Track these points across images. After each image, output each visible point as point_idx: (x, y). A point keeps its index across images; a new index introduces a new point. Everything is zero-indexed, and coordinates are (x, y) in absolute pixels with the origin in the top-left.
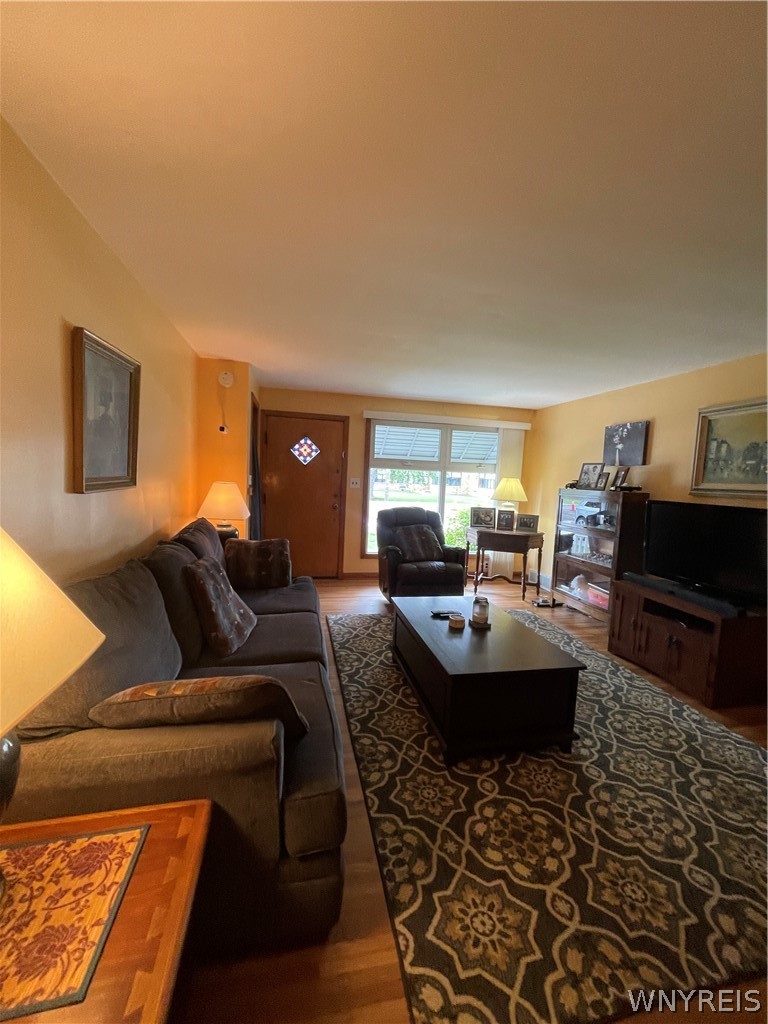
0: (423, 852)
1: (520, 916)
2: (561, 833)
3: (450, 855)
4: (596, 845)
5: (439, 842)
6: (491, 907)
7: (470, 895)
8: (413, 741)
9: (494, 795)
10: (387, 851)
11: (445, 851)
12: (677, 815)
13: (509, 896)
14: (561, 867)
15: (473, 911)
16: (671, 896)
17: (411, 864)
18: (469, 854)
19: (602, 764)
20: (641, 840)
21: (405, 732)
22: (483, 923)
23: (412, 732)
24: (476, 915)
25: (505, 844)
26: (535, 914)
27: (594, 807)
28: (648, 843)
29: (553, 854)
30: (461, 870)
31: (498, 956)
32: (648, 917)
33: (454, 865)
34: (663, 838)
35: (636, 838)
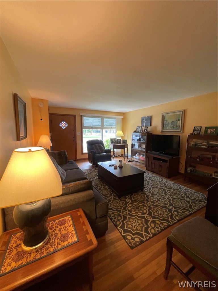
0: (119, 215)
1: (141, 221)
2: (145, 206)
3: (125, 214)
4: (152, 206)
5: (122, 213)
6: (136, 221)
7: (131, 220)
8: (110, 195)
9: (130, 202)
10: (112, 217)
11: (124, 214)
12: (165, 198)
13: (138, 218)
14: (147, 211)
15: (132, 222)
16: (166, 211)
17: (118, 218)
18: (128, 213)
19: (150, 192)
20: (160, 204)
21: (107, 194)
22: (135, 224)
23: (109, 193)
24: (133, 223)
25: (135, 210)
26: (144, 220)
27: (150, 200)
28: (161, 204)
29: (145, 210)
30: (128, 216)
31: (139, 228)
32: (163, 215)
33: (126, 216)
34: (163, 202)
35: (159, 204)
